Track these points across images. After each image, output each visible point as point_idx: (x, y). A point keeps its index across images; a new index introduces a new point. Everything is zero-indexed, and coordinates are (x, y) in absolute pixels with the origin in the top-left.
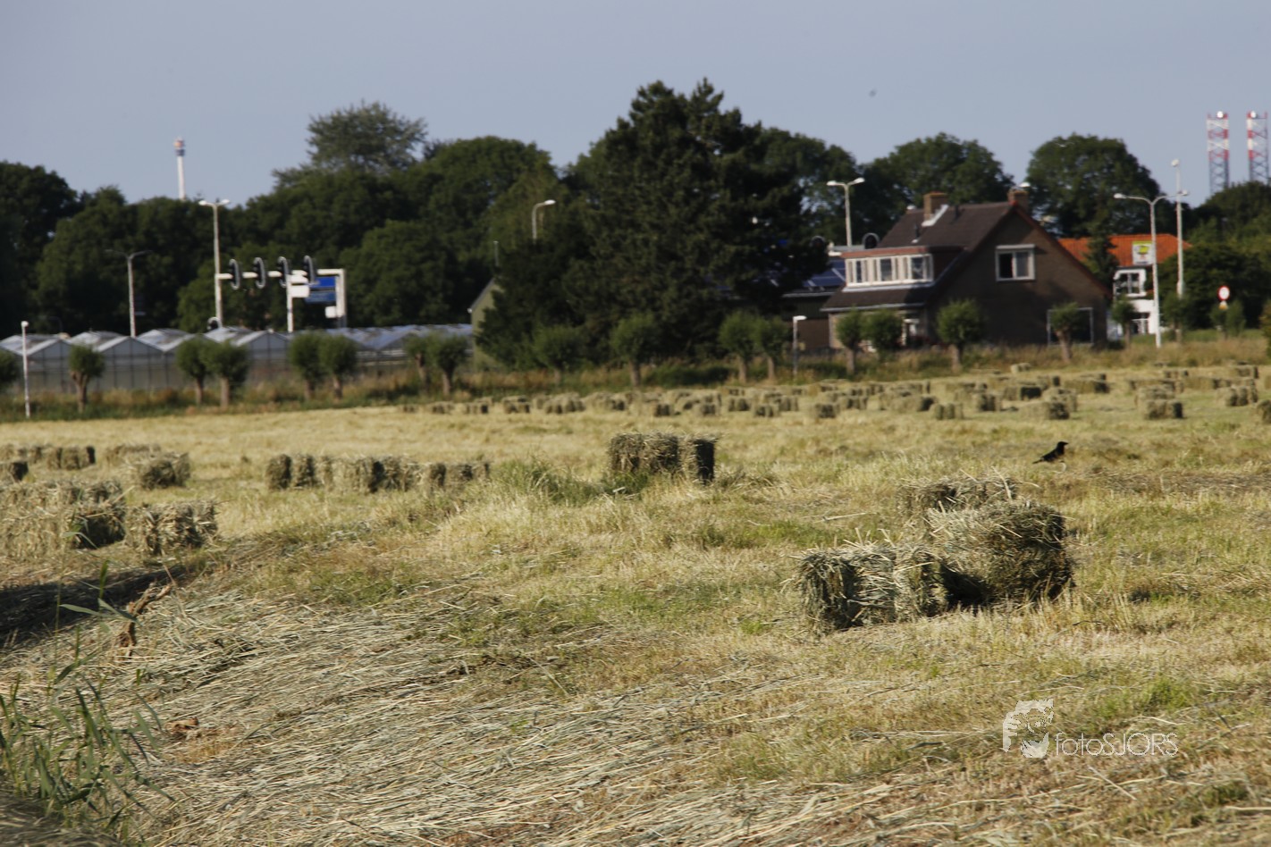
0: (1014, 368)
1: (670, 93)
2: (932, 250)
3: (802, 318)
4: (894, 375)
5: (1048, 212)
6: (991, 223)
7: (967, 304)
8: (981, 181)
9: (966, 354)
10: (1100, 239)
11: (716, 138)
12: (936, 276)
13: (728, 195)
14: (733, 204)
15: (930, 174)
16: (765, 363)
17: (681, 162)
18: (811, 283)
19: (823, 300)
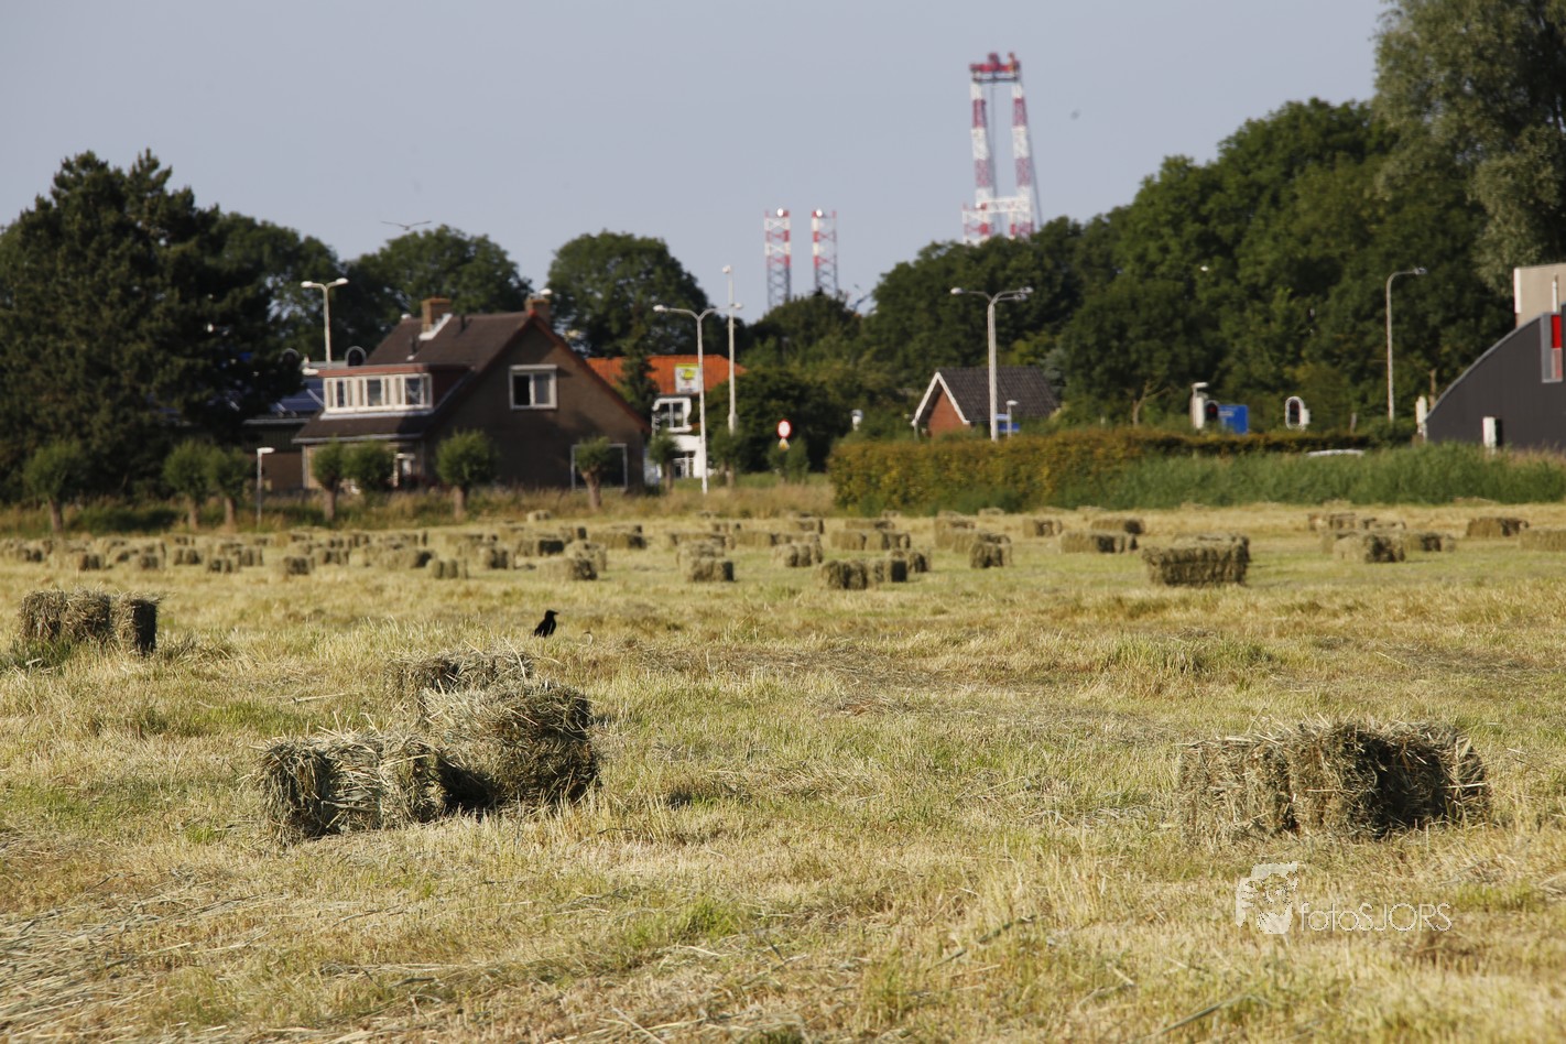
0: (531, 517)
1: (104, 166)
2: (431, 369)
3: (269, 450)
4: (382, 522)
5: (575, 325)
6: (503, 338)
7: (474, 436)
8: (491, 286)
9: (472, 497)
10: (636, 360)
11: (162, 225)
12: (435, 402)
13: (177, 296)
14: (183, 307)
15: (430, 276)
16: (222, 503)
17: (117, 252)
18: (281, 407)
19: (296, 428)
